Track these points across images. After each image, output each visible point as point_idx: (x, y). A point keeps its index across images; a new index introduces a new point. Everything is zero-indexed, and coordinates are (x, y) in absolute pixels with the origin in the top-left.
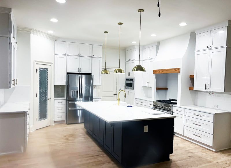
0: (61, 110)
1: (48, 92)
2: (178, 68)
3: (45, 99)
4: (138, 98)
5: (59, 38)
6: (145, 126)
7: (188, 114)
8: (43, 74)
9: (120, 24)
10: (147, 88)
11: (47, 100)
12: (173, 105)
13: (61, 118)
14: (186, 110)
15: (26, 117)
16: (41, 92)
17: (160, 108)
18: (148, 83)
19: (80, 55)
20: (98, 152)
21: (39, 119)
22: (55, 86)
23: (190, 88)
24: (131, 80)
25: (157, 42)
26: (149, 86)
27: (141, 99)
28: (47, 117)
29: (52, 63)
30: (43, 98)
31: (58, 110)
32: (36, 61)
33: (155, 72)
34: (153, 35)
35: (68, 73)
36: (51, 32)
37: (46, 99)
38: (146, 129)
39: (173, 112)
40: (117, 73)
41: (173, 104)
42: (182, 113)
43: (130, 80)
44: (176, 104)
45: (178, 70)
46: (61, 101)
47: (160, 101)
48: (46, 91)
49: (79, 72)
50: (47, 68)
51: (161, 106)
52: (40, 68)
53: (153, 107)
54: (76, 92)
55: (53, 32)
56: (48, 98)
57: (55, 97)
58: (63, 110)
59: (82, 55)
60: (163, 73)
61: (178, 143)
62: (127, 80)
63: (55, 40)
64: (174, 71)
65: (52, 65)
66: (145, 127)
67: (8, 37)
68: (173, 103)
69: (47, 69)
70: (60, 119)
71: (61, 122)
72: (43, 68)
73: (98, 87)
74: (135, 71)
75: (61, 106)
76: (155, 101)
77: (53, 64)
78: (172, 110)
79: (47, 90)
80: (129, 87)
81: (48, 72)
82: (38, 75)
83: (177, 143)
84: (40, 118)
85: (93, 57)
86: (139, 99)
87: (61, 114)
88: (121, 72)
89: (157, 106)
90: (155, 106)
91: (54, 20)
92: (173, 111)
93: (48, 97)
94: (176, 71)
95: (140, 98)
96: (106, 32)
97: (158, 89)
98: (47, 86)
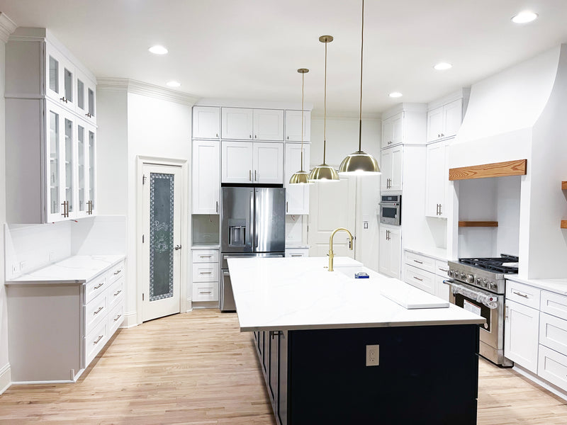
0: (207, 276)
1: (174, 232)
2: (520, 161)
3: (166, 247)
4: (411, 249)
5: (202, 98)
6: (367, 346)
7: (552, 308)
8: (162, 188)
9: (326, 39)
10: (436, 221)
11: (172, 250)
12: (506, 276)
13: (207, 295)
14: (546, 295)
15: (82, 294)
16: (155, 231)
17: (467, 281)
18: (439, 206)
19: (253, 139)
20: (253, 404)
21: (151, 295)
22: (193, 216)
23: (562, 221)
24: (395, 198)
25: (463, 88)
26: (442, 216)
27: (420, 254)
28: (172, 291)
29: (186, 161)
30: (161, 247)
31: (201, 276)
32: (141, 157)
33: (455, 174)
34: (443, 66)
35: (223, 185)
36: (174, 84)
37: (169, 248)
38: (373, 356)
39: (505, 299)
40: (317, 180)
41: (507, 272)
42: (532, 301)
43: (390, 199)
44: (516, 271)
45: (521, 167)
46: (207, 253)
47: (468, 262)
48: (169, 228)
49: (251, 182)
50: (170, 173)
51: (470, 277)
52: (152, 174)
53: (449, 278)
54: (242, 231)
55: (179, 85)
56: (175, 246)
57: (194, 243)
58: (212, 275)
59: (260, 137)
60: (476, 176)
61: (513, 401)
62: (385, 198)
63: (193, 103)
64: (509, 169)
65: (185, 166)
66: (369, 348)
67: (39, 99)
68: (506, 267)
69: (172, 175)
70: (205, 298)
71: (209, 305)
72: (161, 174)
73: (305, 218)
74: (344, 170)
75: (207, 266)
76: (455, 260)
77: (186, 164)
78: (501, 291)
79: (173, 226)
80: (389, 219)
81: (175, 182)
82: (147, 189)
83: (508, 401)
84: (155, 295)
85: (285, 141)
86: (412, 252)
87: (207, 285)
88: (330, 177)
89: (457, 275)
90: (451, 274)
91: (158, 50)
92: (504, 295)
93: (176, 243)
94: (514, 168)
95: (417, 250)
96: (303, 71)
97: (465, 224)
98: (173, 217)
